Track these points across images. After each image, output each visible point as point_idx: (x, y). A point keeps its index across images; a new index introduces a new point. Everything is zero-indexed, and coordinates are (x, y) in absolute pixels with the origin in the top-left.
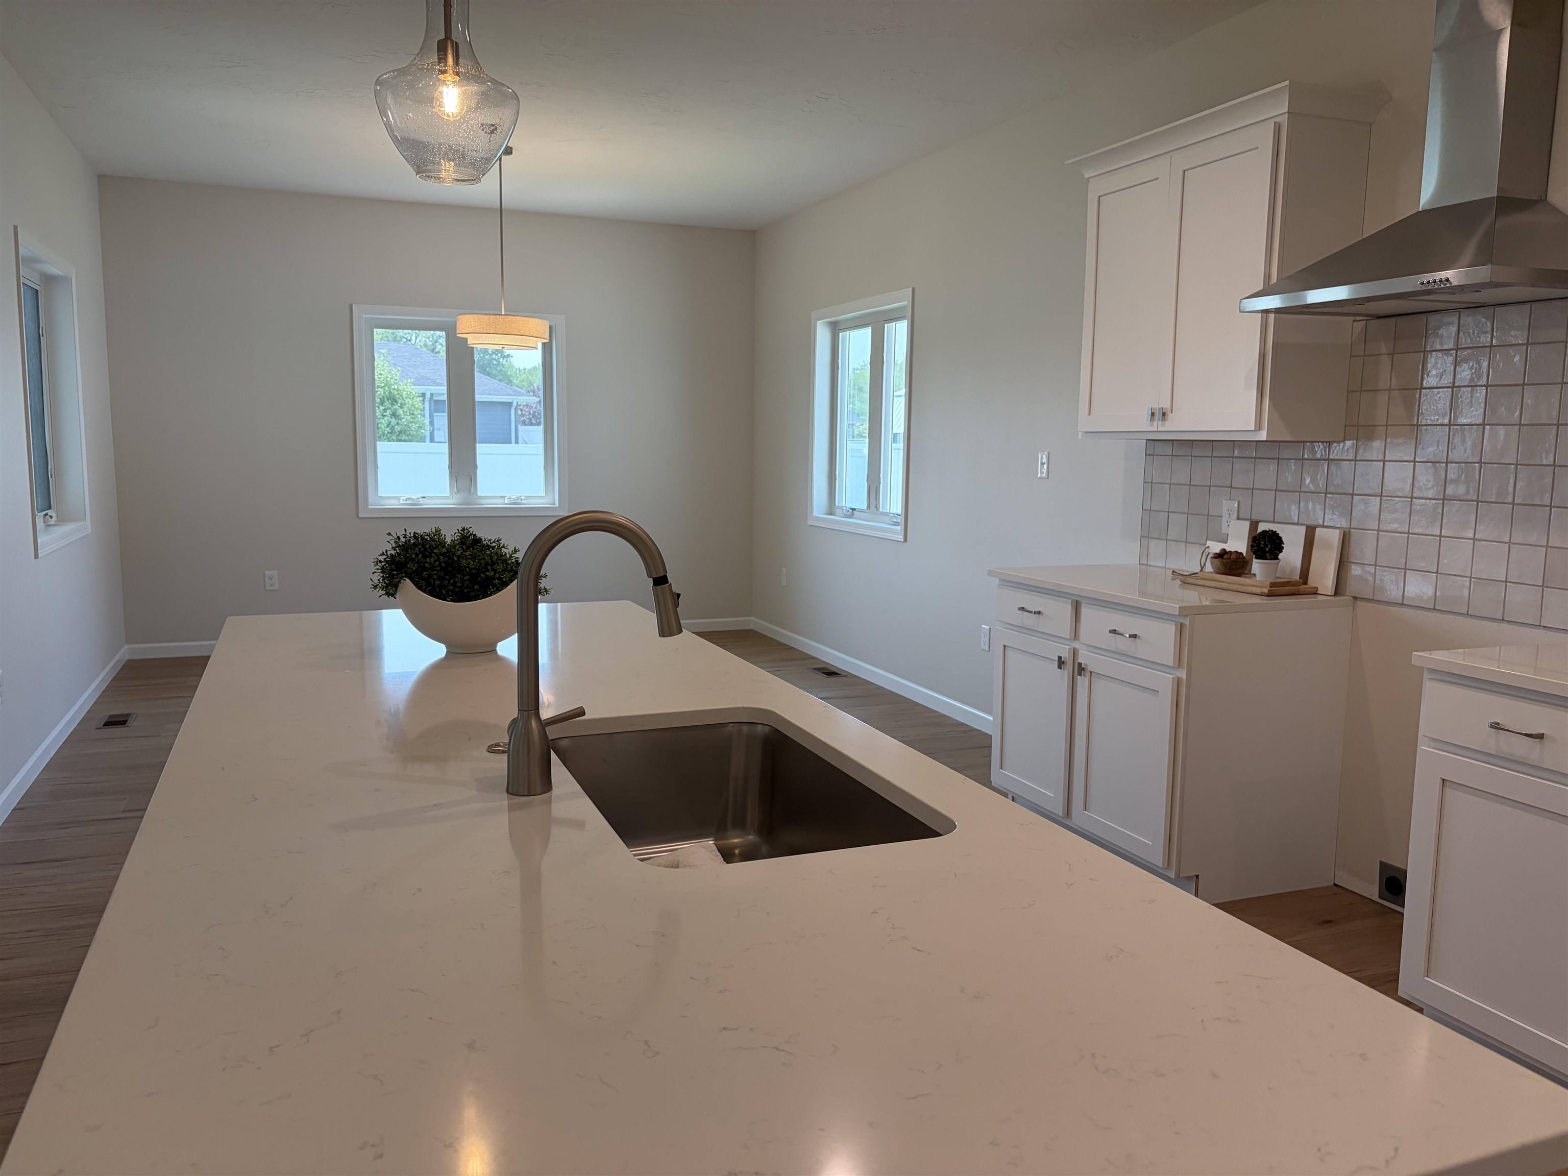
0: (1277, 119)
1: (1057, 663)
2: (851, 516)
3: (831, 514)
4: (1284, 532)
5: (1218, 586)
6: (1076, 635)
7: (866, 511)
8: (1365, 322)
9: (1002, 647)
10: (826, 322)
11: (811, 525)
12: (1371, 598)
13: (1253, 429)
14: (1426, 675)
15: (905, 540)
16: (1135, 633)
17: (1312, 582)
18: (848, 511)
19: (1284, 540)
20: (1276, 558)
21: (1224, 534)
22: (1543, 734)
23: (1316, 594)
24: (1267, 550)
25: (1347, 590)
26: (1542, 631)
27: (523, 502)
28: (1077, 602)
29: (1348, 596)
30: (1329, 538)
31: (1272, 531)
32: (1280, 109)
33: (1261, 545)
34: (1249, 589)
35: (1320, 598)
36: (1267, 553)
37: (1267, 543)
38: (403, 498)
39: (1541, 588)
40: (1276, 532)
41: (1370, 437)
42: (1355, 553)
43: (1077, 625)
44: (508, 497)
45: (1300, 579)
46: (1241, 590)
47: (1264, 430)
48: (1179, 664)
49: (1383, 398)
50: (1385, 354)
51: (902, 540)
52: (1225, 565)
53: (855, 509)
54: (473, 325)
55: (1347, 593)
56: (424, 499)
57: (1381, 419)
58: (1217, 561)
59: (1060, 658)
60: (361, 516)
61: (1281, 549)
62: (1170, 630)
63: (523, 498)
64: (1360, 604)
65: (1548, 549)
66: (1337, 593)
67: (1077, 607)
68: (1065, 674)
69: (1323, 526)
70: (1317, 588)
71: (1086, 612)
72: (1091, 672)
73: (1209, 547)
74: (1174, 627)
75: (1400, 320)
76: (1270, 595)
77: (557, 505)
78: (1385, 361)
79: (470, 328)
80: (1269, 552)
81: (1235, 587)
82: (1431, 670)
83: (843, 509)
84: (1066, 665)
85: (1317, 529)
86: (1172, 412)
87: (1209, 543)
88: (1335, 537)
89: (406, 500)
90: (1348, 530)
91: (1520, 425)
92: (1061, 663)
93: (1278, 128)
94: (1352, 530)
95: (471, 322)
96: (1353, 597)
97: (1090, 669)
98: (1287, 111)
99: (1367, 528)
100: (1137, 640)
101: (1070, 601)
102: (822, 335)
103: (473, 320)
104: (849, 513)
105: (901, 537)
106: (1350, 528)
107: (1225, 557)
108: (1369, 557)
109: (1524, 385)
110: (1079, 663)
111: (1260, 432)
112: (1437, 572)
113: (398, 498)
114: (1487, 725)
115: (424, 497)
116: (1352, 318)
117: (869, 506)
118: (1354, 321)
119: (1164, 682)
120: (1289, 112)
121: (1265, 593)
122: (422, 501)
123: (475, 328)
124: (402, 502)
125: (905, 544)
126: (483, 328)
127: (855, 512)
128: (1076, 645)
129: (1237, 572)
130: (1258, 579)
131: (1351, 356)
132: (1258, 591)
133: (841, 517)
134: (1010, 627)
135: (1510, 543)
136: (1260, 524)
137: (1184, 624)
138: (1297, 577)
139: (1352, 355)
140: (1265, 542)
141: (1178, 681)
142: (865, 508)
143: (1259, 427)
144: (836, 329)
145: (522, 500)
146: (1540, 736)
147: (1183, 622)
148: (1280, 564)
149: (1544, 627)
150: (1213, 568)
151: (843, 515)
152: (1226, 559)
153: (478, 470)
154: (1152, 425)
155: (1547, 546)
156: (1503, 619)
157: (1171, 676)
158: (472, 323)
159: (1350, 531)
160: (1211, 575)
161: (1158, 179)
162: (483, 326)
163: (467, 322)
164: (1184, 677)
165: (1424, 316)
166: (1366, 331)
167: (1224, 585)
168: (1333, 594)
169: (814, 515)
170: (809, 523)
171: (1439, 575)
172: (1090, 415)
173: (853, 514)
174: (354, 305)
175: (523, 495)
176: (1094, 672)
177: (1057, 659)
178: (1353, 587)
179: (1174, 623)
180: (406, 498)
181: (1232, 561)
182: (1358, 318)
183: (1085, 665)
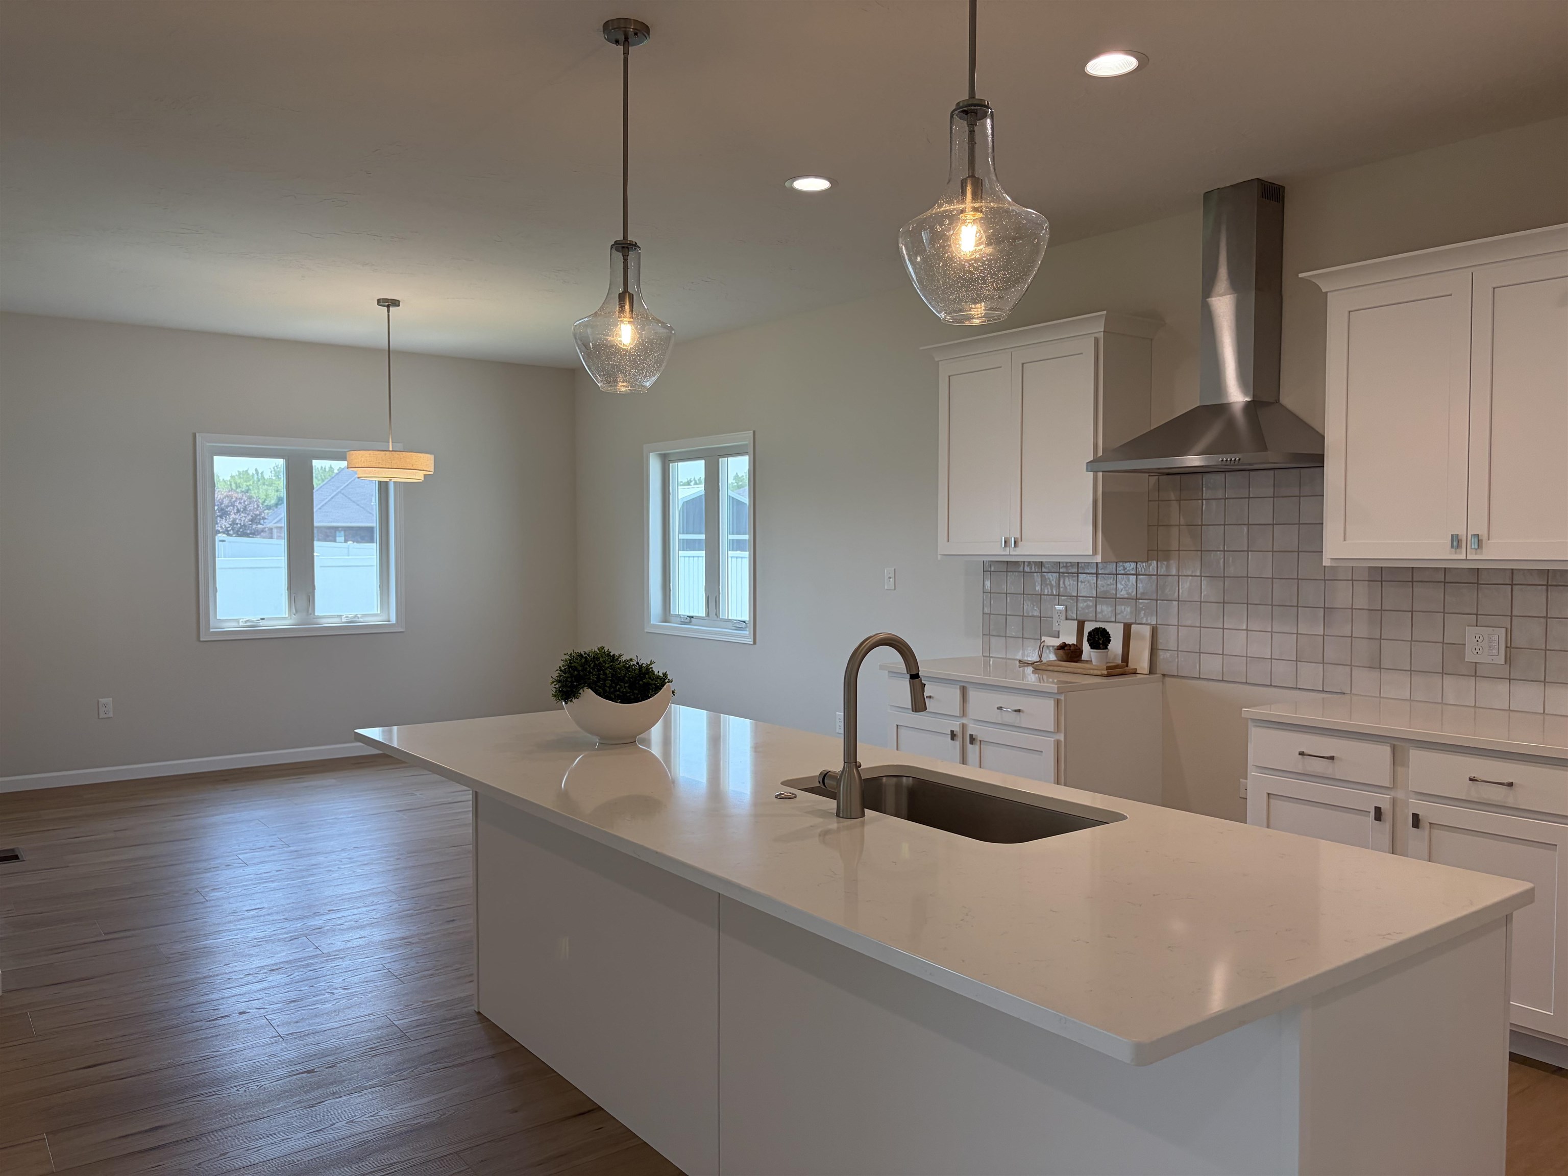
0: (1096, 335)
1: (950, 736)
2: (689, 623)
3: (665, 621)
4: (1109, 628)
5: (1066, 671)
6: (964, 713)
7: (706, 618)
8: (1157, 477)
9: (895, 727)
10: (660, 454)
11: (647, 632)
12: (1176, 674)
13: (1091, 554)
14: (1250, 724)
15: (755, 643)
16: (1019, 708)
17: (1132, 665)
18: (686, 619)
19: (1111, 636)
20: (1106, 648)
21: (1055, 631)
22: (1334, 756)
23: (1136, 673)
24: (1101, 642)
25: (1158, 670)
26: (1298, 692)
27: (360, 620)
28: (963, 687)
29: (1158, 674)
30: (1142, 632)
31: (1102, 628)
32: (1098, 329)
33: (1096, 639)
34: (1092, 672)
35: (1139, 676)
36: (1101, 644)
37: (1100, 637)
38: (242, 620)
39: (1295, 662)
40: (1105, 628)
41: (1167, 558)
42: (1161, 640)
43: (964, 704)
44: (345, 616)
45: (1122, 662)
46: (1084, 673)
47: (1099, 554)
48: (1058, 730)
49: (1175, 531)
50: (1174, 500)
51: (752, 643)
52: (1067, 654)
53: (693, 617)
54: (368, 460)
55: (1158, 672)
56: (263, 620)
57: (1174, 545)
58: (1061, 652)
59: (952, 732)
60: (201, 639)
61: (1109, 641)
62: (1051, 703)
63: (359, 616)
64: (1167, 679)
65: (1298, 635)
66: (1152, 671)
67: (964, 691)
68: (957, 744)
69: (1136, 623)
70: (1136, 669)
71: (972, 694)
72: (980, 741)
73: (1044, 641)
74: (1053, 702)
75: (1183, 476)
76: (1109, 675)
77: (394, 622)
78: (1175, 505)
79: (365, 462)
80: (1102, 644)
81: (1079, 671)
82: (1253, 720)
83: (681, 617)
84: (958, 737)
85: (1132, 626)
86: (1021, 541)
87: (1043, 638)
88: (1146, 631)
89: (246, 622)
90: (1155, 626)
91: (1273, 551)
92: (953, 736)
93: (1097, 341)
94: (1158, 626)
95: (366, 457)
96: (1162, 674)
97: (979, 738)
98: (1103, 330)
99: (1169, 624)
100: (1021, 713)
101: (959, 686)
102: (654, 466)
103: (368, 456)
104: (687, 621)
105: (750, 640)
106: (1157, 624)
107: (1066, 648)
108: (1172, 645)
109: (1273, 525)
110: (970, 735)
111: (1096, 556)
112: (1223, 654)
113: (237, 621)
114: (1297, 753)
115: (264, 619)
116: (1147, 475)
117: (708, 614)
118: (1149, 476)
119: (1047, 744)
120: (1104, 331)
121: (1105, 674)
122: (262, 623)
123: (372, 463)
124: (241, 624)
125: (755, 646)
126: (379, 463)
127: (692, 619)
128: (964, 721)
129: (1076, 659)
130: (1094, 663)
131: (1149, 501)
132: (1099, 673)
133: (679, 624)
134: (900, 710)
135: (1272, 632)
136: (1085, 622)
137: (1060, 700)
138: (1119, 661)
139: (1150, 499)
140: (1099, 637)
141: (1058, 743)
142: (704, 615)
143: (1095, 552)
144: (666, 461)
145: (358, 618)
146: (1332, 758)
147: (1059, 698)
148: (1109, 652)
149: (1299, 689)
150: (1056, 657)
151: (681, 623)
152: (1067, 650)
153: (316, 591)
154: (1005, 551)
155: (1297, 634)
156: (1271, 685)
157: (1053, 739)
158: (368, 458)
159: (1156, 626)
160: (1056, 662)
161: (1001, 367)
162: (380, 462)
163: (362, 457)
164: (1062, 739)
165: (1200, 476)
166: (1159, 484)
167: (1070, 670)
168: (1148, 673)
169: (651, 623)
170: (646, 631)
171: (1224, 656)
172: (948, 541)
173: (690, 622)
174: (197, 435)
175: (359, 614)
176: (983, 741)
177: (950, 733)
178: (1162, 667)
179: (1053, 699)
180: (245, 620)
181: (1072, 652)
182: (1151, 474)
183: (976, 736)
